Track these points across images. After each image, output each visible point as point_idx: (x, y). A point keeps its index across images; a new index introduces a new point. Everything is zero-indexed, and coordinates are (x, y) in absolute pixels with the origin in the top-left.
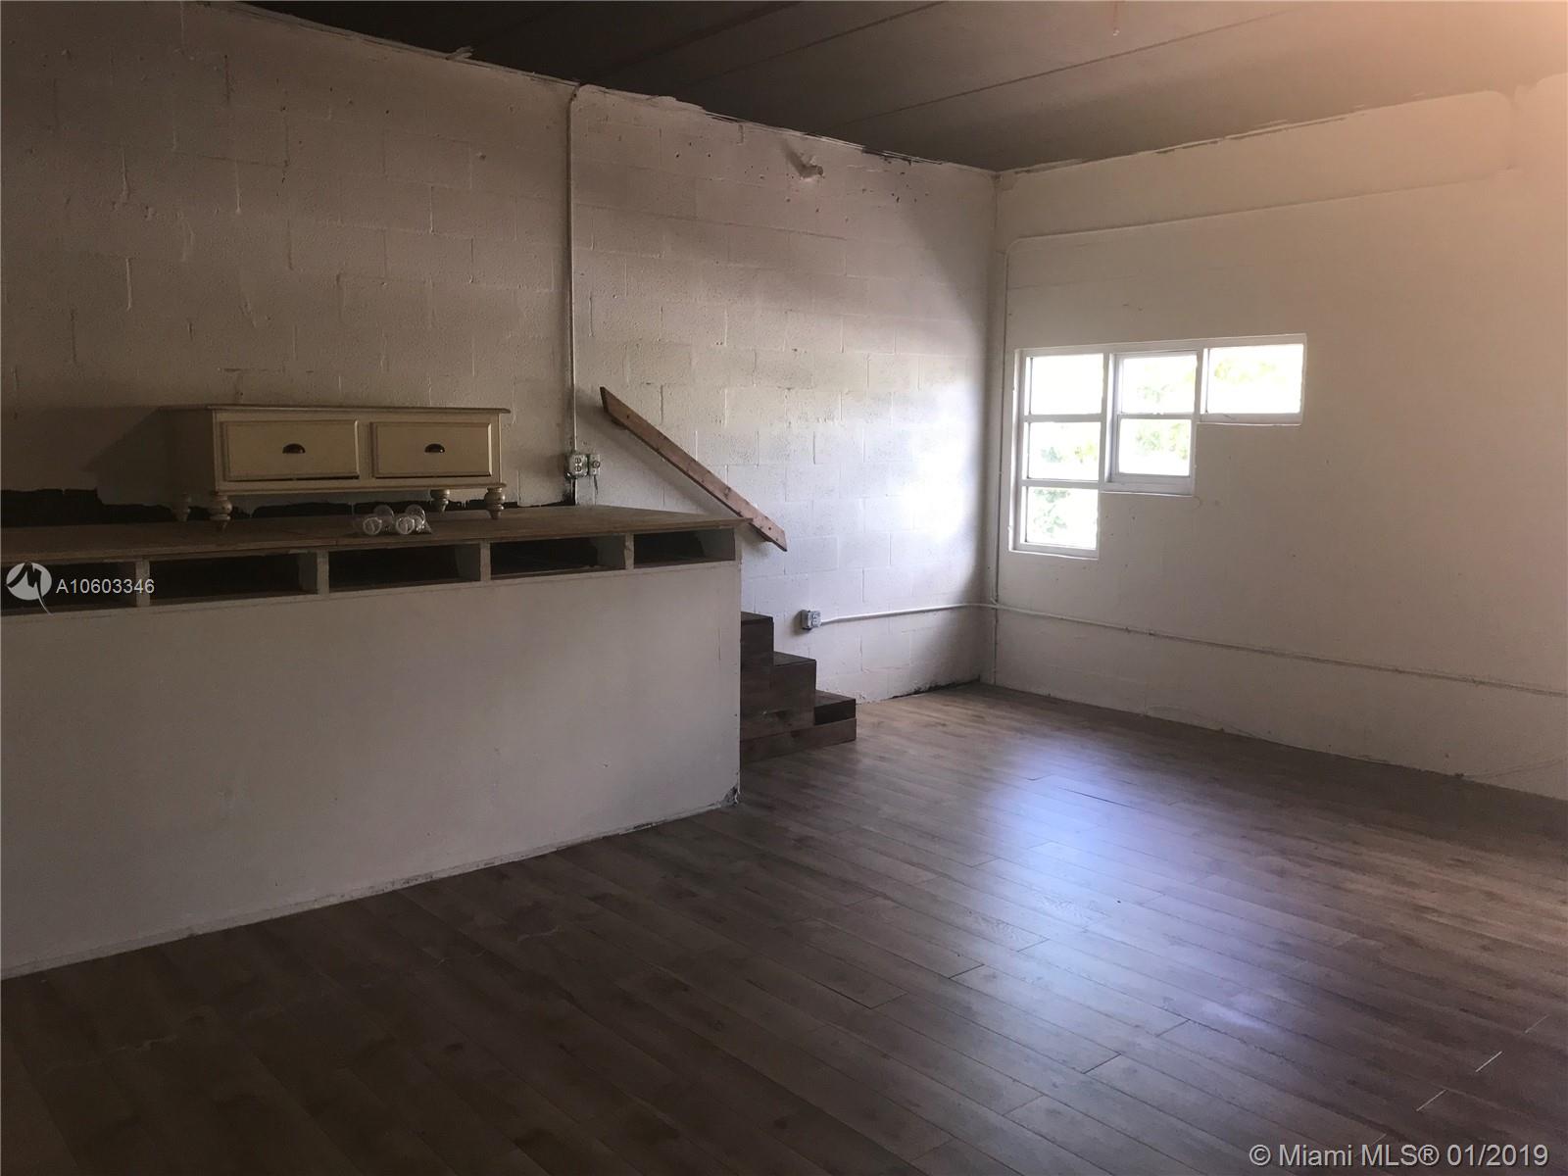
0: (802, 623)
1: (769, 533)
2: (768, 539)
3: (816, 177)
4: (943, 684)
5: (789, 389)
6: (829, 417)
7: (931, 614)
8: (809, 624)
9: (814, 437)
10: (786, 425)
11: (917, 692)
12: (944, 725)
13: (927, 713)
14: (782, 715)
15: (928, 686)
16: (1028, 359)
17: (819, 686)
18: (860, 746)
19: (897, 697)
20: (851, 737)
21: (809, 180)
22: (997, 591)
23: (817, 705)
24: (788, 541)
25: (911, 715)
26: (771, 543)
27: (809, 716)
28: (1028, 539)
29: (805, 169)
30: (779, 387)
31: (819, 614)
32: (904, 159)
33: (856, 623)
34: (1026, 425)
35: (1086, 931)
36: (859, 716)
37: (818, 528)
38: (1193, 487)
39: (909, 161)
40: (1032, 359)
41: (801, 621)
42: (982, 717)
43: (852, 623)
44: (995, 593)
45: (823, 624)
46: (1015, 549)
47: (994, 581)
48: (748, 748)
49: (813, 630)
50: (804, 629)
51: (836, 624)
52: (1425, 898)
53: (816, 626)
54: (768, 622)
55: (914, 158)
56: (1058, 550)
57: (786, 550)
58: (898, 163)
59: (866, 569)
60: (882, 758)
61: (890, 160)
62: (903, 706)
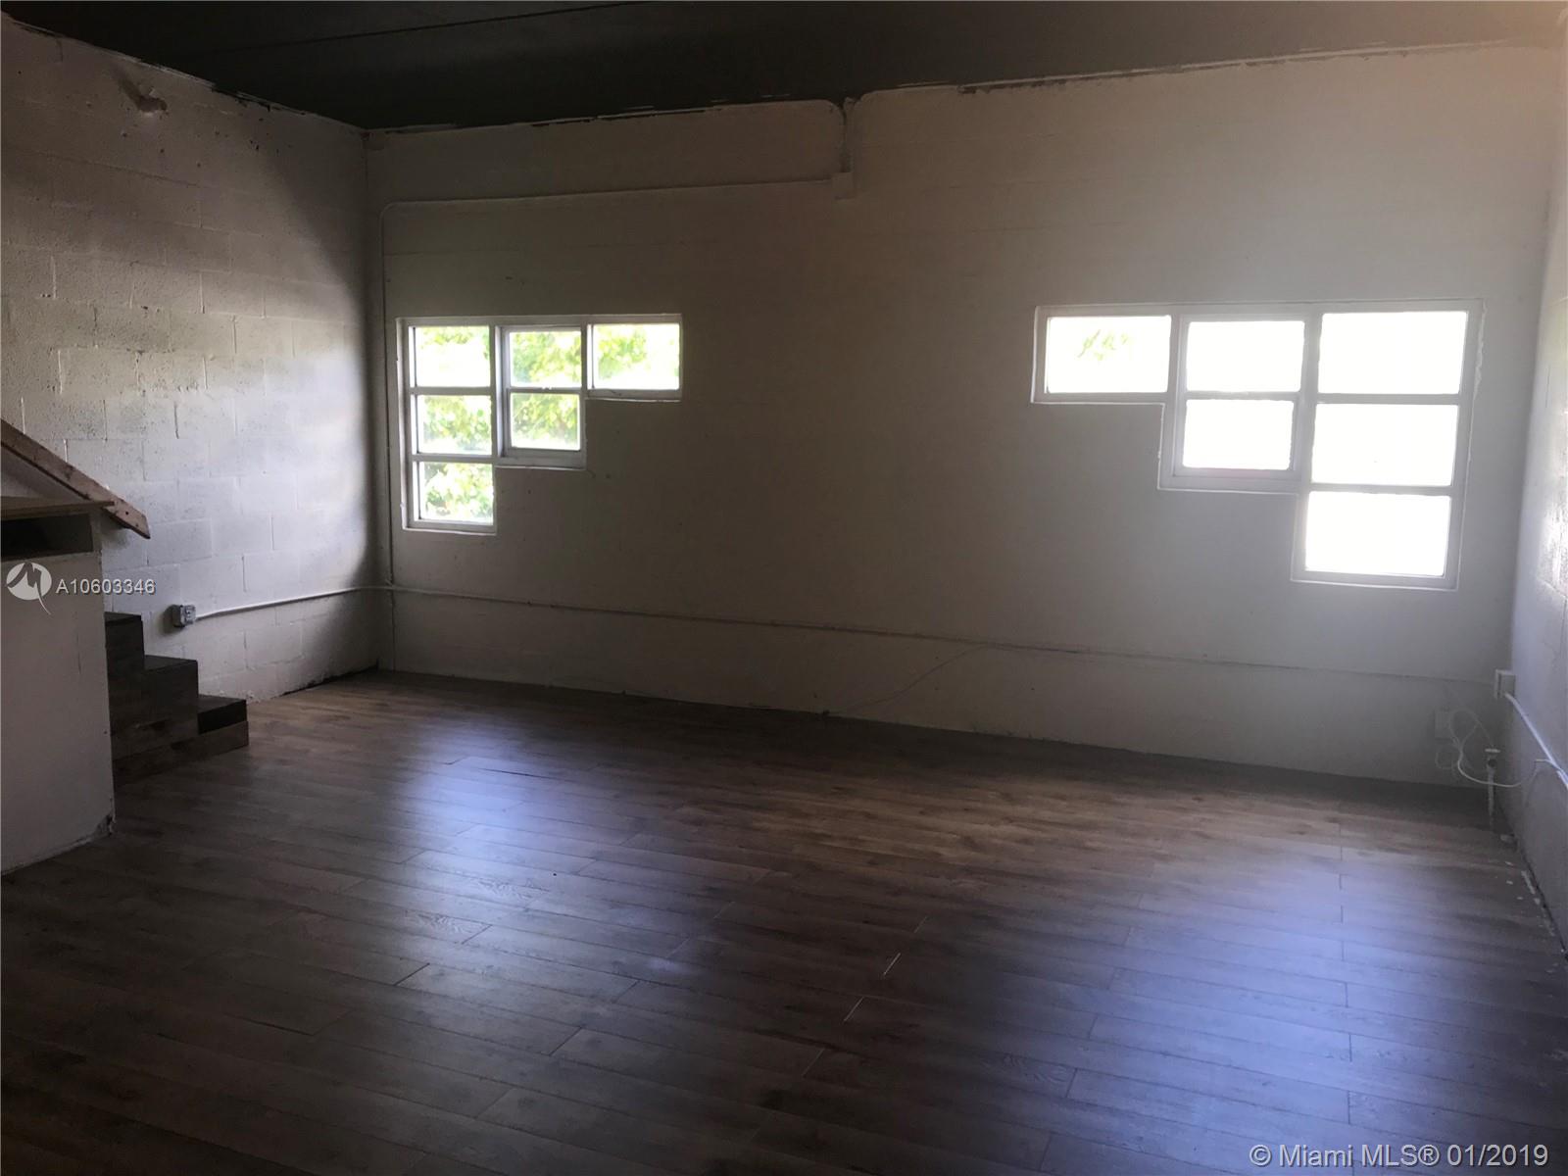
0: (174, 620)
1: (126, 518)
2: (128, 526)
3: (159, 112)
4: (338, 674)
5: (141, 352)
6: (192, 385)
7: (322, 600)
8: (183, 620)
9: (176, 407)
10: (139, 394)
11: (311, 685)
12: (348, 718)
13: (324, 706)
14: (160, 727)
15: (322, 679)
16: (410, 330)
17: (203, 690)
18: (254, 751)
19: (289, 693)
20: (243, 743)
21: (149, 115)
22: (392, 572)
23: (200, 711)
24: (150, 527)
25: (307, 712)
26: (130, 531)
27: (192, 724)
28: (422, 516)
29: (144, 102)
30: (128, 350)
31: (193, 609)
32: (262, 104)
33: (239, 615)
34: (412, 397)
35: (527, 910)
36: (250, 719)
37: (186, 511)
38: (585, 461)
39: (269, 107)
40: (414, 329)
41: (172, 620)
42: (386, 705)
43: (232, 617)
44: (390, 575)
45: (200, 619)
46: (408, 527)
47: (388, 563)
48: (122, 770)
49: (187, 627)
50: (176, 626)
51: (215, 619)
52: (819, 826)
53: (191, 623)
54: (136, 620)
55: (273, 105)
56: (454, 526)
57: (148, 538)
58: (254, 107)
59: (246, 555)
60: (283, 762)
61: (246, 102)
62: (297, 702)
